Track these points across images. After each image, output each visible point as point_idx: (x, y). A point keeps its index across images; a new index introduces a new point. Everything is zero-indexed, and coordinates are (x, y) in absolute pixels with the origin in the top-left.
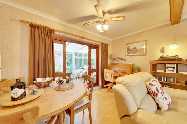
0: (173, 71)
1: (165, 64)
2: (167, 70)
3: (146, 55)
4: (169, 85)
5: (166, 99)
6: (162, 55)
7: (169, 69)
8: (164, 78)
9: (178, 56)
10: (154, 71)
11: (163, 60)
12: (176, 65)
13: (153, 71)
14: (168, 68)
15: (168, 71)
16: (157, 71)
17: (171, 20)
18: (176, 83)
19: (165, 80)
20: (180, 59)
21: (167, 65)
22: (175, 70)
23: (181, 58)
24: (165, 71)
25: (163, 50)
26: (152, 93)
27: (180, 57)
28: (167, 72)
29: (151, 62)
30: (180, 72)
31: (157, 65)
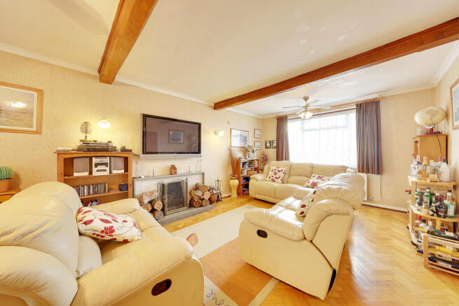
0: (105, 170)
1: (91, 158)
2: (94, 169)
3: (38, 132)
4: (96, 201)
5: (125, 221)
6: (83, 138)
7: (100, 168)
8: (89, 189)
9: (110, 142)
10: (67, 177)
11: (89, 150)
12: (108, 158)
13: (65, 176)
14: (97, 165)
15: (97, 171)
16: (75, 174)
17: (100, 71)
18: (108, 191)
19: (91, 192)
20: (114, 149)
21: (95, 160)
22: (108, 169)
23: (115, 147)
24: (91, 173)
25: (85, 128)
26: (103, 234)
27: (114, 145)
28: (95, 173)
29: (59, 153)
30: (114, 172)
31: (75, 160)
